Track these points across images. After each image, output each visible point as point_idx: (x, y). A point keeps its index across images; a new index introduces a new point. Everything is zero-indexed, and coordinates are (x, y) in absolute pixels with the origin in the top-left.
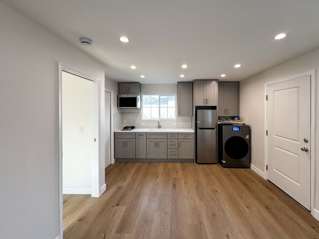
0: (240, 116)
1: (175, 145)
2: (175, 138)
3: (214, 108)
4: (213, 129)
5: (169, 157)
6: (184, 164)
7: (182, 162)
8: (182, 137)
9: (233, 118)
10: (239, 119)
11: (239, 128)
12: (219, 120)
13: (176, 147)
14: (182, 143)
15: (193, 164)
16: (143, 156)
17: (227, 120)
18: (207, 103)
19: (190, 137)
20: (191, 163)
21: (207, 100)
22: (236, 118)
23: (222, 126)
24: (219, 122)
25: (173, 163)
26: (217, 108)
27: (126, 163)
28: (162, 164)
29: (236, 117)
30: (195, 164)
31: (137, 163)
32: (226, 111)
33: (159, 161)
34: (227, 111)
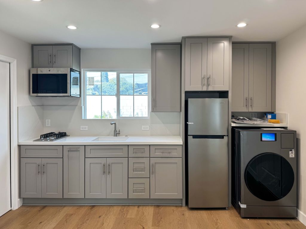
0: (277, 112)
1: (143, 170)
2: (143, 155)
3: (223, 94)
4: (222, 137)
5: (132, 195)
6: (162, 209)
7: (158, 206)
8: (158, 154)
9: (262, 116)
10: (274, 117)
11: (275, 135)
12: (234, 120)
13: (146, 173)
14: (157, 165)
15: (180, 209)
16: (77, 193)
17: (250, 119)
18: (208, 85)
19: (174, 154)
20: (176, 206)
21: (208, 79)
22: (269, 116)
23: (240, 131)
24: (234, 122)
25: (139, 206)
26: (230, 94)
27: (44, 207)
28: (116, 210)
29: (270, 113)
30: (185, 208)
31: (66, 208)
32: (248, 101)
33: (111, 203)
34: (250, 100)
